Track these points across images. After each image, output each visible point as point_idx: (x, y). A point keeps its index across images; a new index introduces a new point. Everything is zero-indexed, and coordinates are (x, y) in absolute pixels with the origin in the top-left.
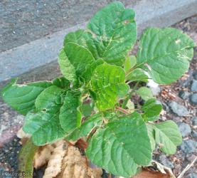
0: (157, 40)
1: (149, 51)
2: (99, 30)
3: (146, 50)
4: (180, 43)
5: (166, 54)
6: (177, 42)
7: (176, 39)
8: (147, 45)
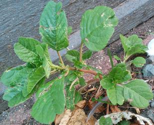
0: (91, 19)
1: (87, 29)
2: (47, 24)
3: (85, 28)
4: (104, 16)
5: (97, 27)
6: (102, 16)
7: (102, 14)
8: (85, 25)
